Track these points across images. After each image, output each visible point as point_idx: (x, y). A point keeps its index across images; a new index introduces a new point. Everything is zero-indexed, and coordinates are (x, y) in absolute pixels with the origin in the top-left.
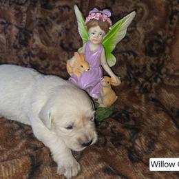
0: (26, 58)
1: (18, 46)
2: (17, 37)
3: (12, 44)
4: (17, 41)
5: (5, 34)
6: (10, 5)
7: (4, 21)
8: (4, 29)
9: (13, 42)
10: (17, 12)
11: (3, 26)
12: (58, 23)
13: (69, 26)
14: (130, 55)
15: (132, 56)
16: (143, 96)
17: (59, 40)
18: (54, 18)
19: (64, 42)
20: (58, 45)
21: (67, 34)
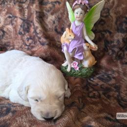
0: (28, 41)
1: (23, 33)
2: (21, 26)
3: (18, 32)
4: (22, 29)
5: (12, 24)
6: (15, 3)
7: (11, 16)
8: (11, 21)
9: (18, 30)
10: (21, 8)
11: (10, 19)
12: (52, 14)
13: (60, 16)
14: (106, 33)
15: (108, 34)
16: (119, 62)
17: (54, 27)
18: (48, 11)
19: (57, 28)
20: (54, 30)
21: (59, 22)
